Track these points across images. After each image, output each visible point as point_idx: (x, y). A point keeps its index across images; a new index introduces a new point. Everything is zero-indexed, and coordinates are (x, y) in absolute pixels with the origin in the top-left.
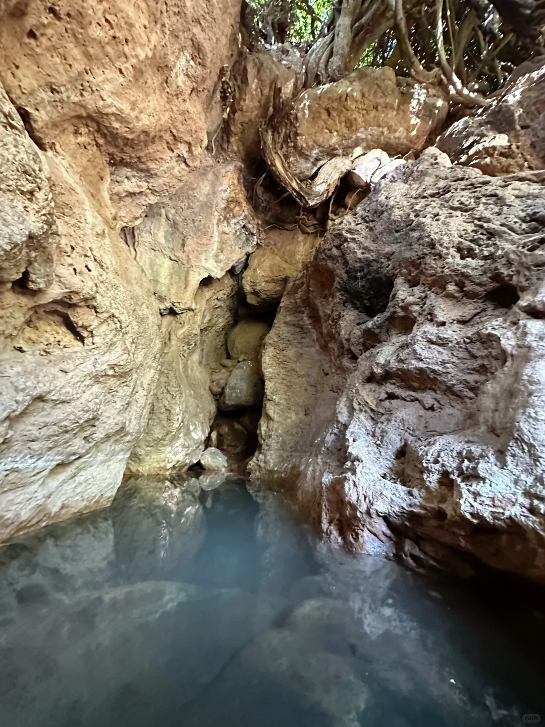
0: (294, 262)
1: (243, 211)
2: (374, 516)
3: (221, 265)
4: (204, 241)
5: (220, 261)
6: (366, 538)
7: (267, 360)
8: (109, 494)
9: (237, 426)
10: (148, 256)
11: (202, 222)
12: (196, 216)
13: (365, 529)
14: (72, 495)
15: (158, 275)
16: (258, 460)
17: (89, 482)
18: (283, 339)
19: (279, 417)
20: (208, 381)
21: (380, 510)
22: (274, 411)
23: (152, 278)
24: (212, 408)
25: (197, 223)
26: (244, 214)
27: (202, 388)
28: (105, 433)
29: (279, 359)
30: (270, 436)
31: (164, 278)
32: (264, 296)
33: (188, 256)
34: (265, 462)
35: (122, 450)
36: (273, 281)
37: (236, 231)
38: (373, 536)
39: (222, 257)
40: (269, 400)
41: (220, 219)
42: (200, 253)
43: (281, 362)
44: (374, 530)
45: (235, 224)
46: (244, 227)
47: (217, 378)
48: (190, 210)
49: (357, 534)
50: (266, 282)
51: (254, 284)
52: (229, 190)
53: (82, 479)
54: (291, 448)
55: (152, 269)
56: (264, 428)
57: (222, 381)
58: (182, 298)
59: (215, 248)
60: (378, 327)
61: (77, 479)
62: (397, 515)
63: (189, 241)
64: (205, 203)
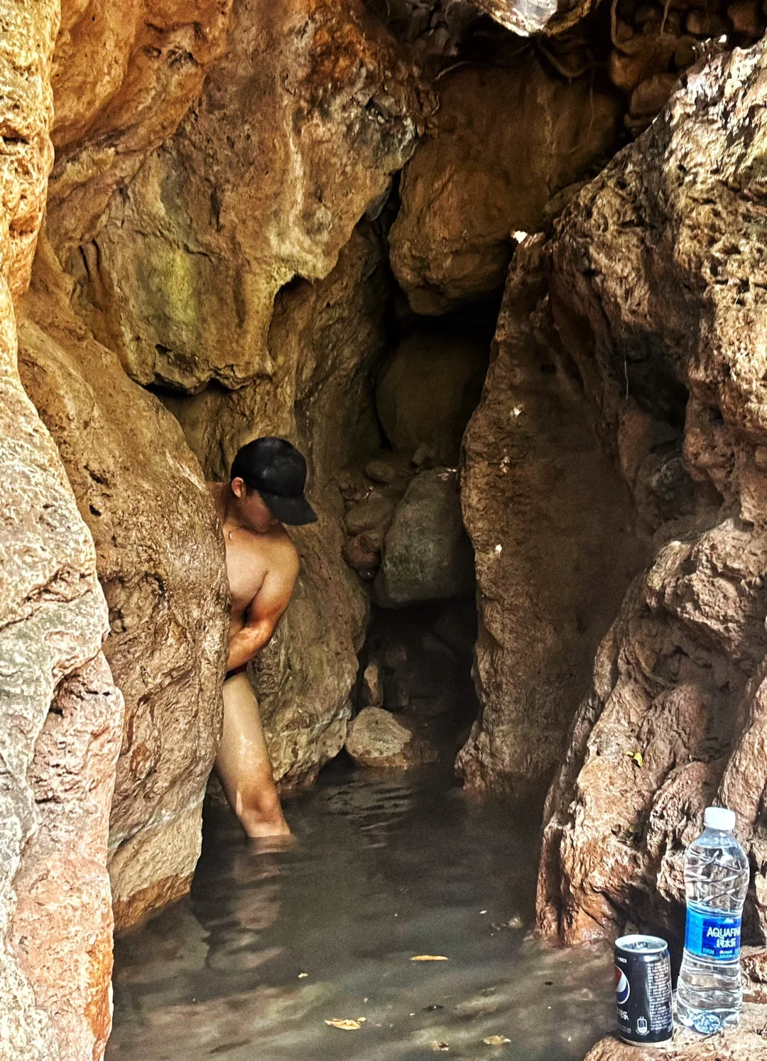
0: (528, 181)
1: (362, 64)
2: (589, 892)
3: (325, 237)
4: (269, 189)
5: (320, 228)
6: (580, 922)
7: (474, 500)
8: (186, 873)
9: (429, 643)
10: (129, 253)
11: (255, 139)
12: (235, 127)
13: (581, 911)
14: (139, 883)
15: (165, 301)
16: (476, 748)
17: (157, 859)
18: (510, 434)
19: (516, 640)
20: (339, 534)
21: (594, 884)
22: (504, 625)
23: (152, 312)
24: (358, 608)
25: (239, 145)
26: (364, 71)
27: (324, 560)
28: (169, 778)
29: (503, 491)
30: (498, 687)
31: (182, 309)
32: (454, 293)
33: (233, 238)
34: (492, 755)
35: (192, 793)
36: (474, 249)
37: (350, 127)
38: (590, 919)
39: (322, 214)
40: (488, 599)
41: (300, 110)
42: (262, 223)
43: (511, 499)
44: (591, 911)
45: (344, 108)
46: (371, 104)
47: (360, 523)
48: (217, 114)
49: (571, 917)
50: (456, 253)
51: (422, 265)
52: (311, 27)
53: (148, 856)
54: (546, 717)
55: (147, 288)
56: (483, 665)
57: (374, 536)
58: (236, 355)
59: (299, 197)
60: (669, 489)
61: (141, 858)
62: (617, 890)
63: (229, 197)
64: (254, 80)
